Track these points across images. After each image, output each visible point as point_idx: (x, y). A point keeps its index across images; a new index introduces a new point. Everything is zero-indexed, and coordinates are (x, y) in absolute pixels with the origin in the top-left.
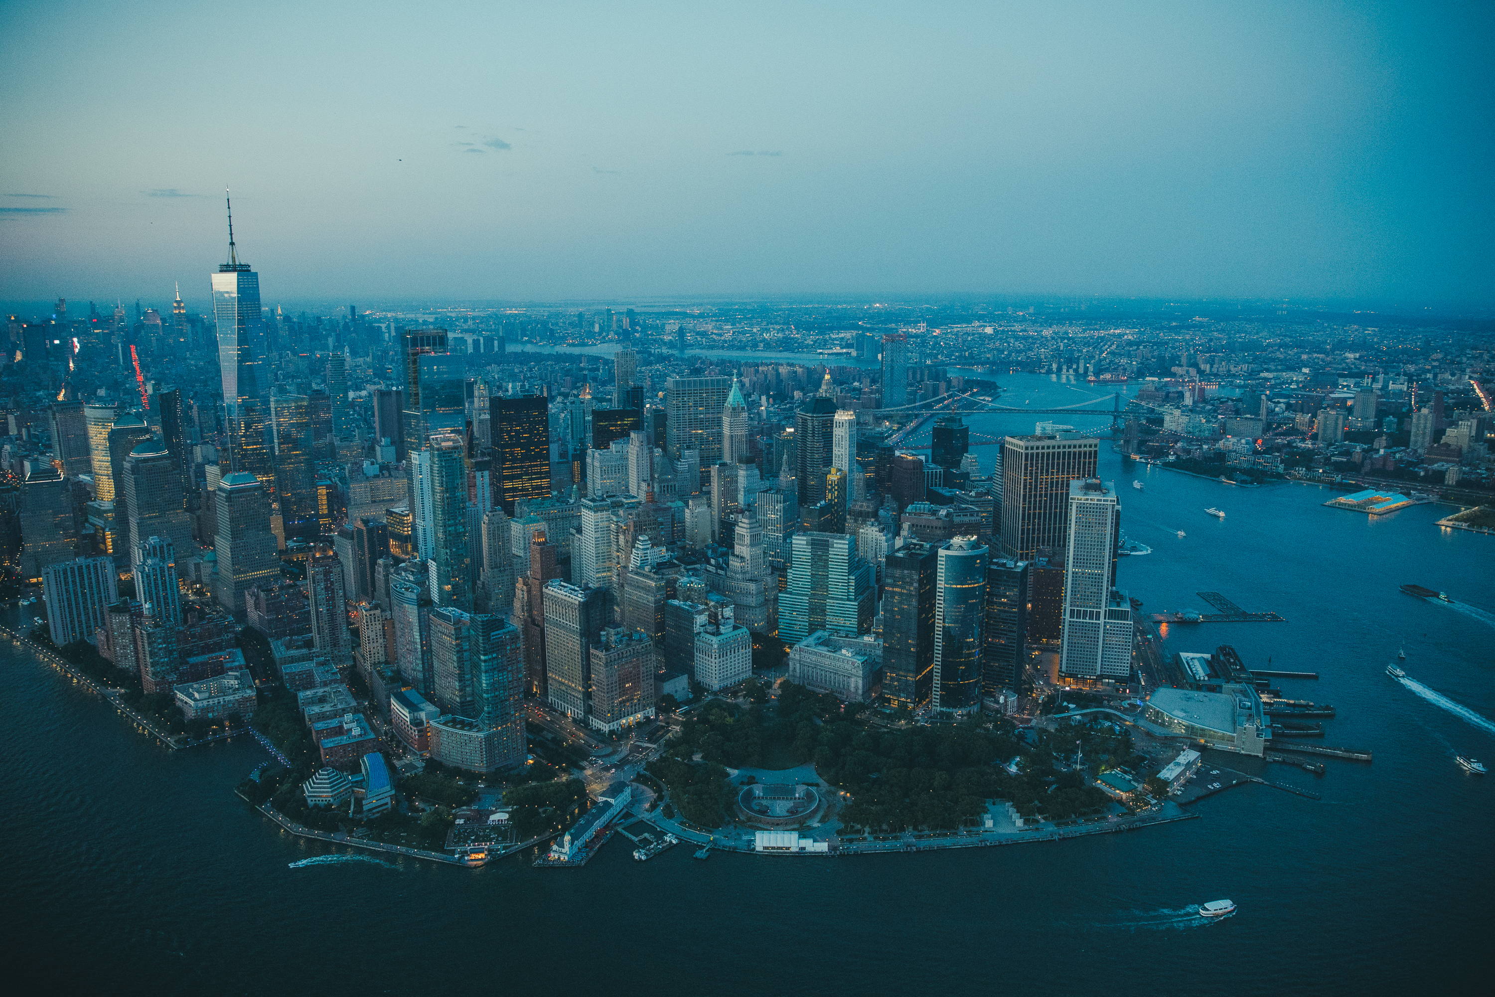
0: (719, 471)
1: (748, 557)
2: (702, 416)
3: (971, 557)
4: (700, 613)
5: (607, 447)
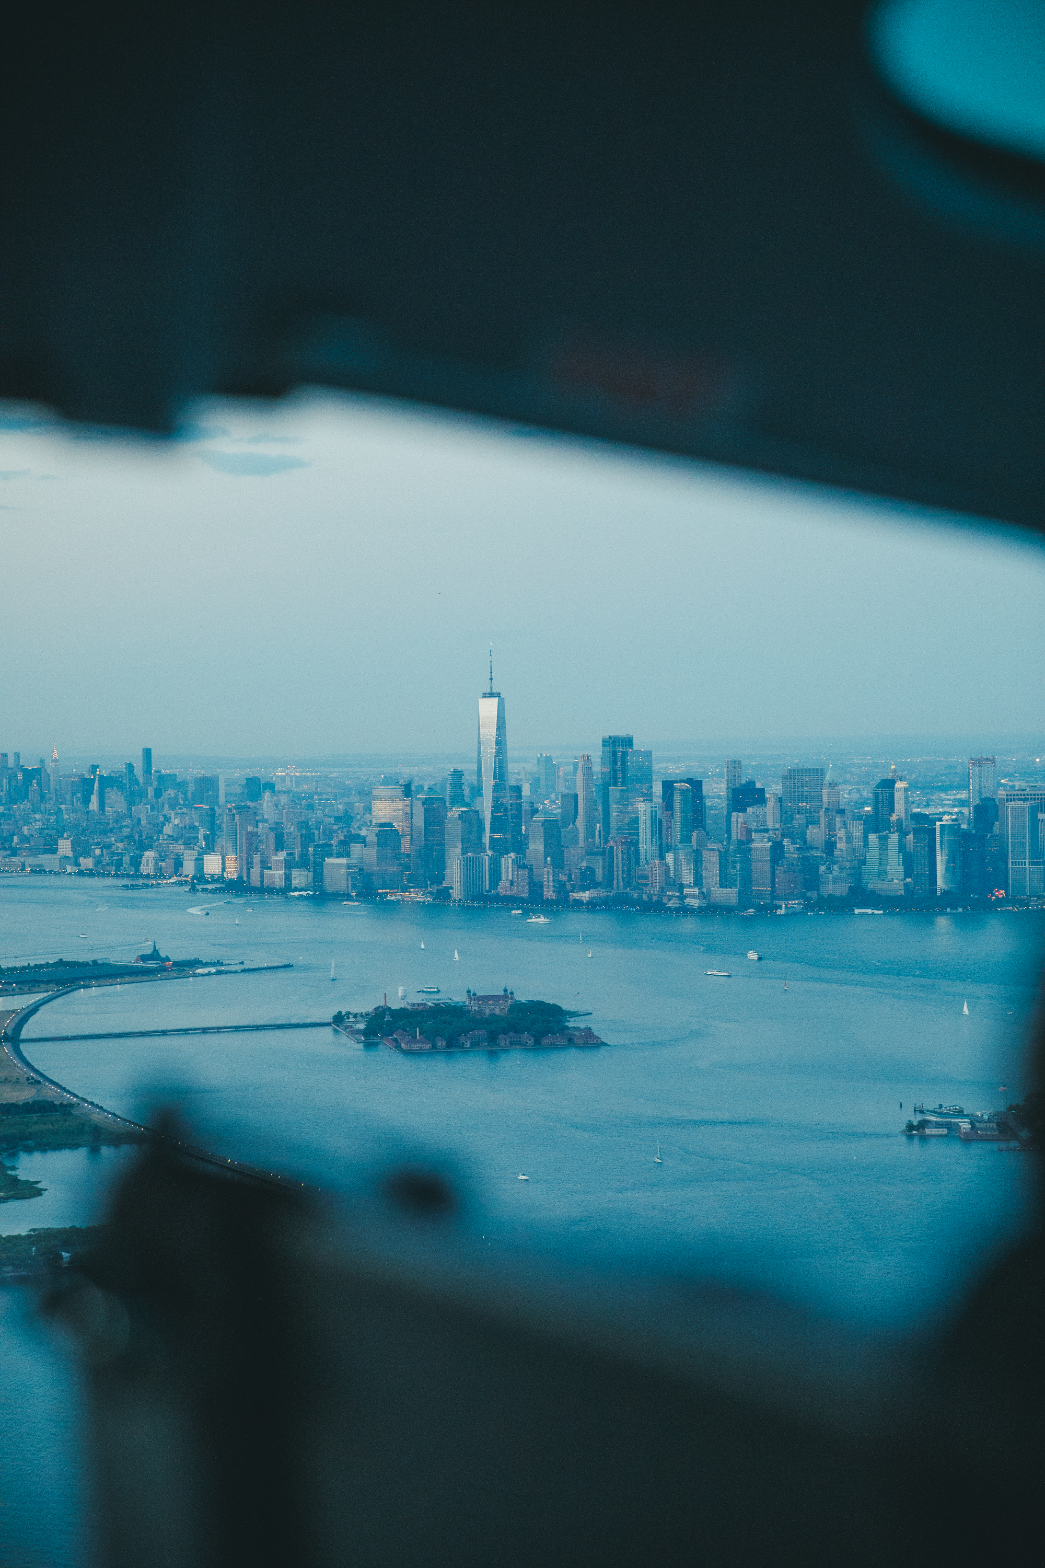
0: (825, 812)
1: (844, 849)
2: (806, 793)
3: (952, 825)
4: (822, 865)
5: (745, 811)
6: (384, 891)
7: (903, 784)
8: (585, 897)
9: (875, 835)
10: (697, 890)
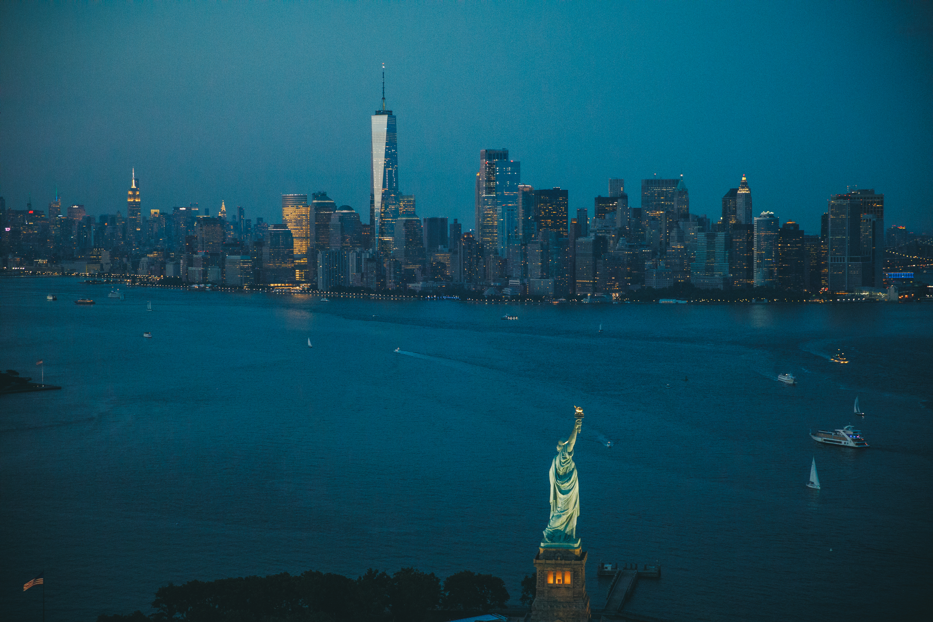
2: (663, 202)
6: (276, 285)
7: (744, 191)
8: (418, 287)
9: (704, 233)
10: (519, 281)
